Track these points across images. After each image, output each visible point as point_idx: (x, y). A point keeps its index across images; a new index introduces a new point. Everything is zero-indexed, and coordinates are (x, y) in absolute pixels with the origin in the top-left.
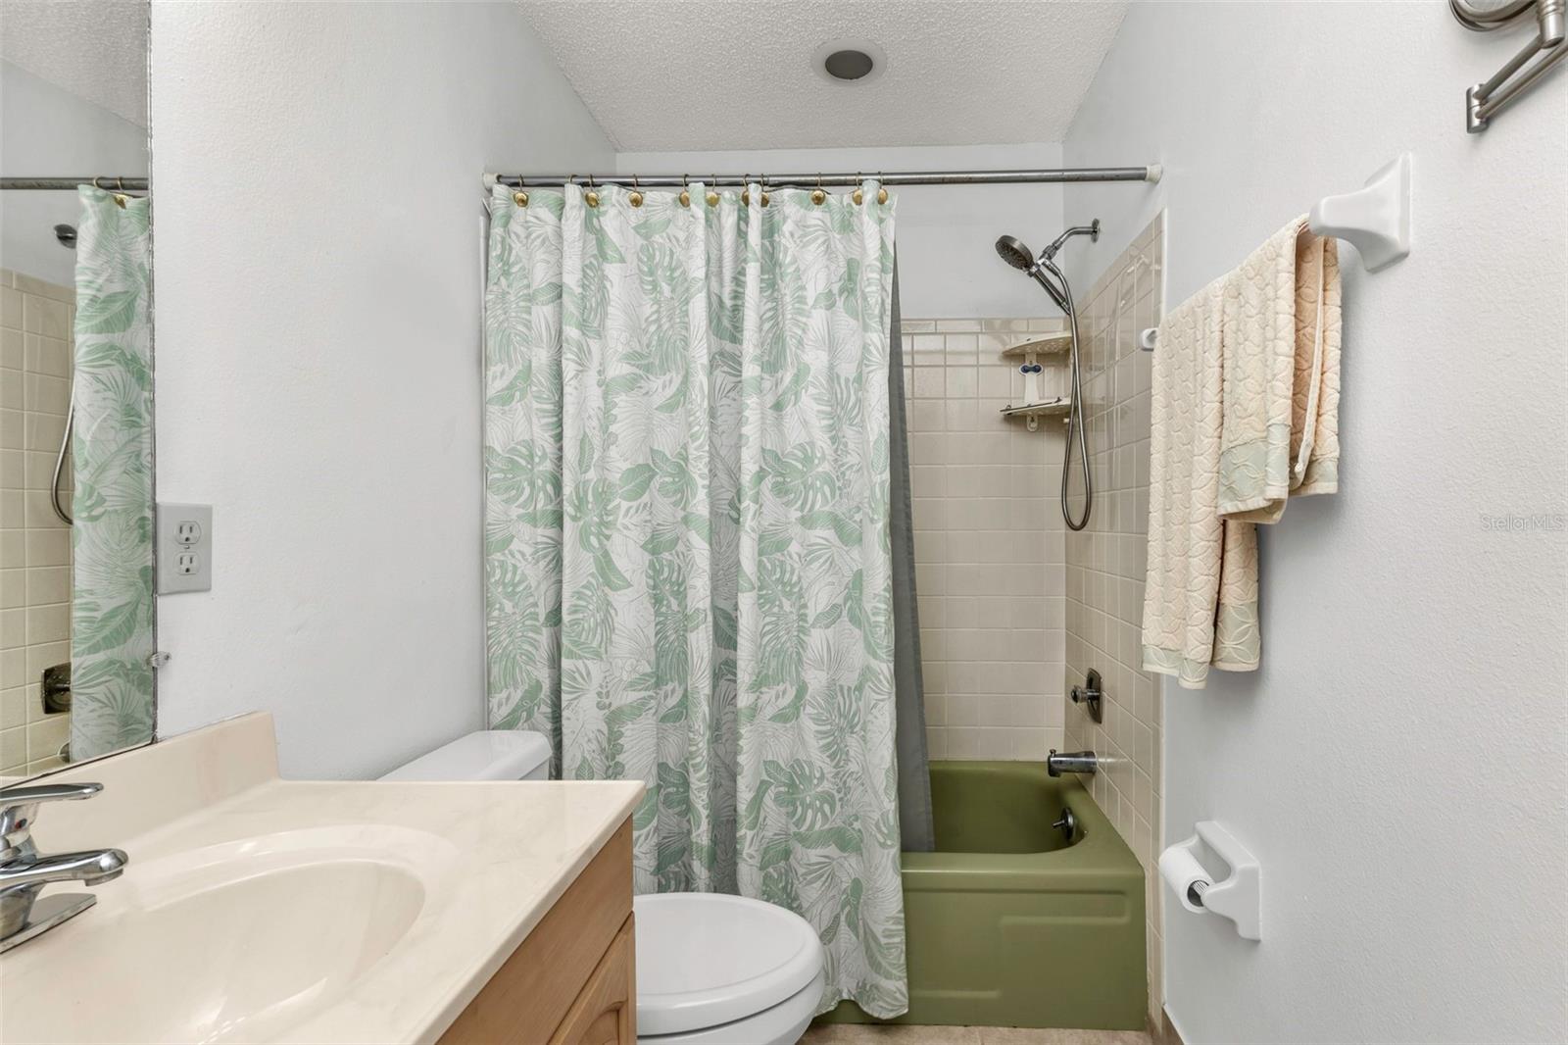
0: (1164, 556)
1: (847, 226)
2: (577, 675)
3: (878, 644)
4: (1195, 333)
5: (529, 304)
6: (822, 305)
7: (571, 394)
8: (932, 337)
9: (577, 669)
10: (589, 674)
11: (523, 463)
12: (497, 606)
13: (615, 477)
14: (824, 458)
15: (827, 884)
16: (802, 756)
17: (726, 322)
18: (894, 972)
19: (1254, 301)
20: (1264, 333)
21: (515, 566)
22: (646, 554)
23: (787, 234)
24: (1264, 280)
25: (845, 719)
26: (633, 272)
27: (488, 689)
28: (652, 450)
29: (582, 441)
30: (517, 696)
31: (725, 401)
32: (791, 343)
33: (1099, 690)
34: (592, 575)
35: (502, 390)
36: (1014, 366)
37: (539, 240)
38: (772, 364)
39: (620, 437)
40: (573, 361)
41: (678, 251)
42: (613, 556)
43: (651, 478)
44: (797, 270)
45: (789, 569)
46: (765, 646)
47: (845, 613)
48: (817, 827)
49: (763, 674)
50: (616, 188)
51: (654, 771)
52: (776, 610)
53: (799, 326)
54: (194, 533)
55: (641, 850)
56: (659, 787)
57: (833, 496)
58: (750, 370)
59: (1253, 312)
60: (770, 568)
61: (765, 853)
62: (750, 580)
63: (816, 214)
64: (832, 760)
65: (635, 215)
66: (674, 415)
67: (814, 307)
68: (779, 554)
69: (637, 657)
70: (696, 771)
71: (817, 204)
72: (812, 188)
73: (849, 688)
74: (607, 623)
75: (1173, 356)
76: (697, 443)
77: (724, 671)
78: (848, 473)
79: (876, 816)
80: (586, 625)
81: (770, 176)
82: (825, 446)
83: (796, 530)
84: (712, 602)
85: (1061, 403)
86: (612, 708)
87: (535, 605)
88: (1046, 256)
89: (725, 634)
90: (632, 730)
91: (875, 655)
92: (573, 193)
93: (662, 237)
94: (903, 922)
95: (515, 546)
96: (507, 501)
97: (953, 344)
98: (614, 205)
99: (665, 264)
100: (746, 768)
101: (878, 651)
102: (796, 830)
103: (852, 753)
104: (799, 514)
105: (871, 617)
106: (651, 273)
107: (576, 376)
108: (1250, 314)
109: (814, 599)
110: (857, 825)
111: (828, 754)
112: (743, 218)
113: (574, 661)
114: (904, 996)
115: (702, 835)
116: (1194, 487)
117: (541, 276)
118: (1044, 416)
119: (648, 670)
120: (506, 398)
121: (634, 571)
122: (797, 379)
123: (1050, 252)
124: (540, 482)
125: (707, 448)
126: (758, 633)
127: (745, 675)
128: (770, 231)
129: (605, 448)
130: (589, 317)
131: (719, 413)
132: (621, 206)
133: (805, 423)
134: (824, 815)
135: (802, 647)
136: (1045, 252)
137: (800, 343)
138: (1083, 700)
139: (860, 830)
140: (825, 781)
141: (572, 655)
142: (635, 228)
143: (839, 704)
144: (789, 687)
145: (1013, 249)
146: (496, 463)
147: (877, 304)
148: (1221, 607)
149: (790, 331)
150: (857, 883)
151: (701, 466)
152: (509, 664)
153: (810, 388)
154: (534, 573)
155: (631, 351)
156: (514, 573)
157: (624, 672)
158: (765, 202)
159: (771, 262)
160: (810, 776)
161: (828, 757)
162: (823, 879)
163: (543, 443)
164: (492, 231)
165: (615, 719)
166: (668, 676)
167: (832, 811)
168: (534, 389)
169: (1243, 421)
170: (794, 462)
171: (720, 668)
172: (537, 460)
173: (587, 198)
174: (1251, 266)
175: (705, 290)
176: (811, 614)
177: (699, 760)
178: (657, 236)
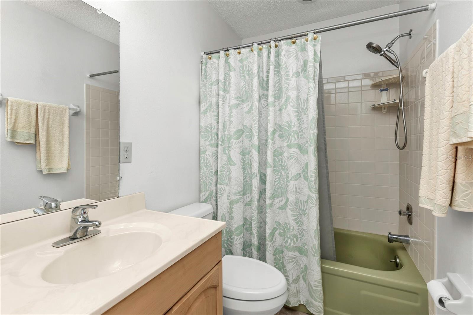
0: (429, 161)
1: (304, 49)
2: (222, 190)
3: (312, 187)
4: (442, 69)
5: (211, 86)
6: (295, 76)
7: (221, 110)
8: (343, 82)
9: (222, 188)
10: (225, 190)
11: (209, 130)
12: (202, 169)
13: (232, 133)
14: (295, 125)
15: (295, 264)
16: (287, 222)
17: (265, 85)
18: (318, 299)
19: (466, 52)
20: (470, 65)
21: (207, 159)
22: (241, 155)
23: (283, 55)
24: (470, 42)
25: (302, 211)
26: (238, 73)
27: (200, 191)
28: (243, 125)
29: (224, 123)
30: (207, 194)
31: (264, 109)
32: (284, 89)
33: (411, 212)
34: (226, 161)
35: (204, 110)
36: (377, 90)
37: (214, 68)
38: (278, 97)
39: (233, 122)
40: (221, 101)
41: (250, 65)
42: (231, 156)
43: (243, 133)
44: (286, 66)
45: (284, 161)
46: (276, 185)
47: (302, 176)
48: (292, 245)
49: (275, 194)
50: (233, 50)
51: (242, 220)
52: (279, 174)
53: (287, 84)
54: (128, 149)
55: (238, 242)
56: (244, 225)
57: (298, 138)
58: (271, 99)
59: (465, 56)
60: (278, 161)
61: (275, 250)
62: (270, 164)
63: (293, 47)
64: (297, 224)
65: (239, 57)
66: (250, 114)
67: (292, 77)
68: (281, 156)
69: (237, 186)
70: (254, 222)
71: (293, 44)
72: (292, 39)
73: (304, 201)
74: (230, 175)
75: (434, 79)
76: (254, 123)
77: (262, 192)
78: (304, 130)
79: (312, 245)
80: (224, 176)
81: (278, 38)
82: (295, 122)
83: (286, 149)
84: (259, 171)
85: (395, 102)
86: (231, 200)
87: (212, 169)
88: (388, 47)
89: (263, 181)
90: (236, 207)
91: (311, 191)
92: (222, 53)
93: (246, 62)
94: (321, 283)
95: (207, 153)
96: (205, 140)
97: (351, 84)
98: (233, 55)
99: (247, 70)
100: (268, 223)
101: (312, 190)
102: (285, 245)
103: (304, 223)
104: (287, 144)
105: (310, 178)
106: (243, 73)
107: (222, 105)
108: (464, 57)
109: (291, 171)
110: (306, 247)
111: (295, 222)
112: (269, 52)
113: (221, 185)
114: (322, 309)
115: (255, 241)
116: (440, 132)
117: (214, 78)
118: (390, 107)
119: (241, 190)
120: (205, 112)
121: (237, 160)
122: (286, 101)
123: (389, 46)
124: (213, 135)
125: (257, 124)
126: (274, 181)
127: (268, 194)
128: (278, 55)
129: (230, 125)
130: (226, 88)
131: (263, 113)
132: (235, 55)
133: (289, 115)
134: (294, 241)
135: (287, 187)
136: (387, 46)
137: (287, 89)
138: (404, 215)
139: (307, 249)
140: (295, 231)
141: (220, 184)
142: (238, 61)
143: (300, 206)
144: (283, 199)
145: (373, 47)
146: (202, 130)
147: (312, 73)
148: (455, 183)
149: (284, 86)
150: (306, 266)
151: (256, 129)
152: (205, 185)
153: (291, 103)
154: (212, 160)
155: (237, 96)
156: (207, 160)
157: (234, 190)
158: (276, 46)
159: (278, 65)
160: (289, 228)
161: (296, 223)
162: (294, 262)
163: (214, 124)
164: (202, 67)
165: (231, 203)
166: (247, 192)
167: (297, 241)
168: (212, 109)
169: (461, 104)
170: (284, 127)
171: (262, 191)
172: (212, 129)
173: (226, 54)
174: (465, 37)
175: (258, 76)
176: (290, 176)
177: (254, 218)
178: (244, 62)
